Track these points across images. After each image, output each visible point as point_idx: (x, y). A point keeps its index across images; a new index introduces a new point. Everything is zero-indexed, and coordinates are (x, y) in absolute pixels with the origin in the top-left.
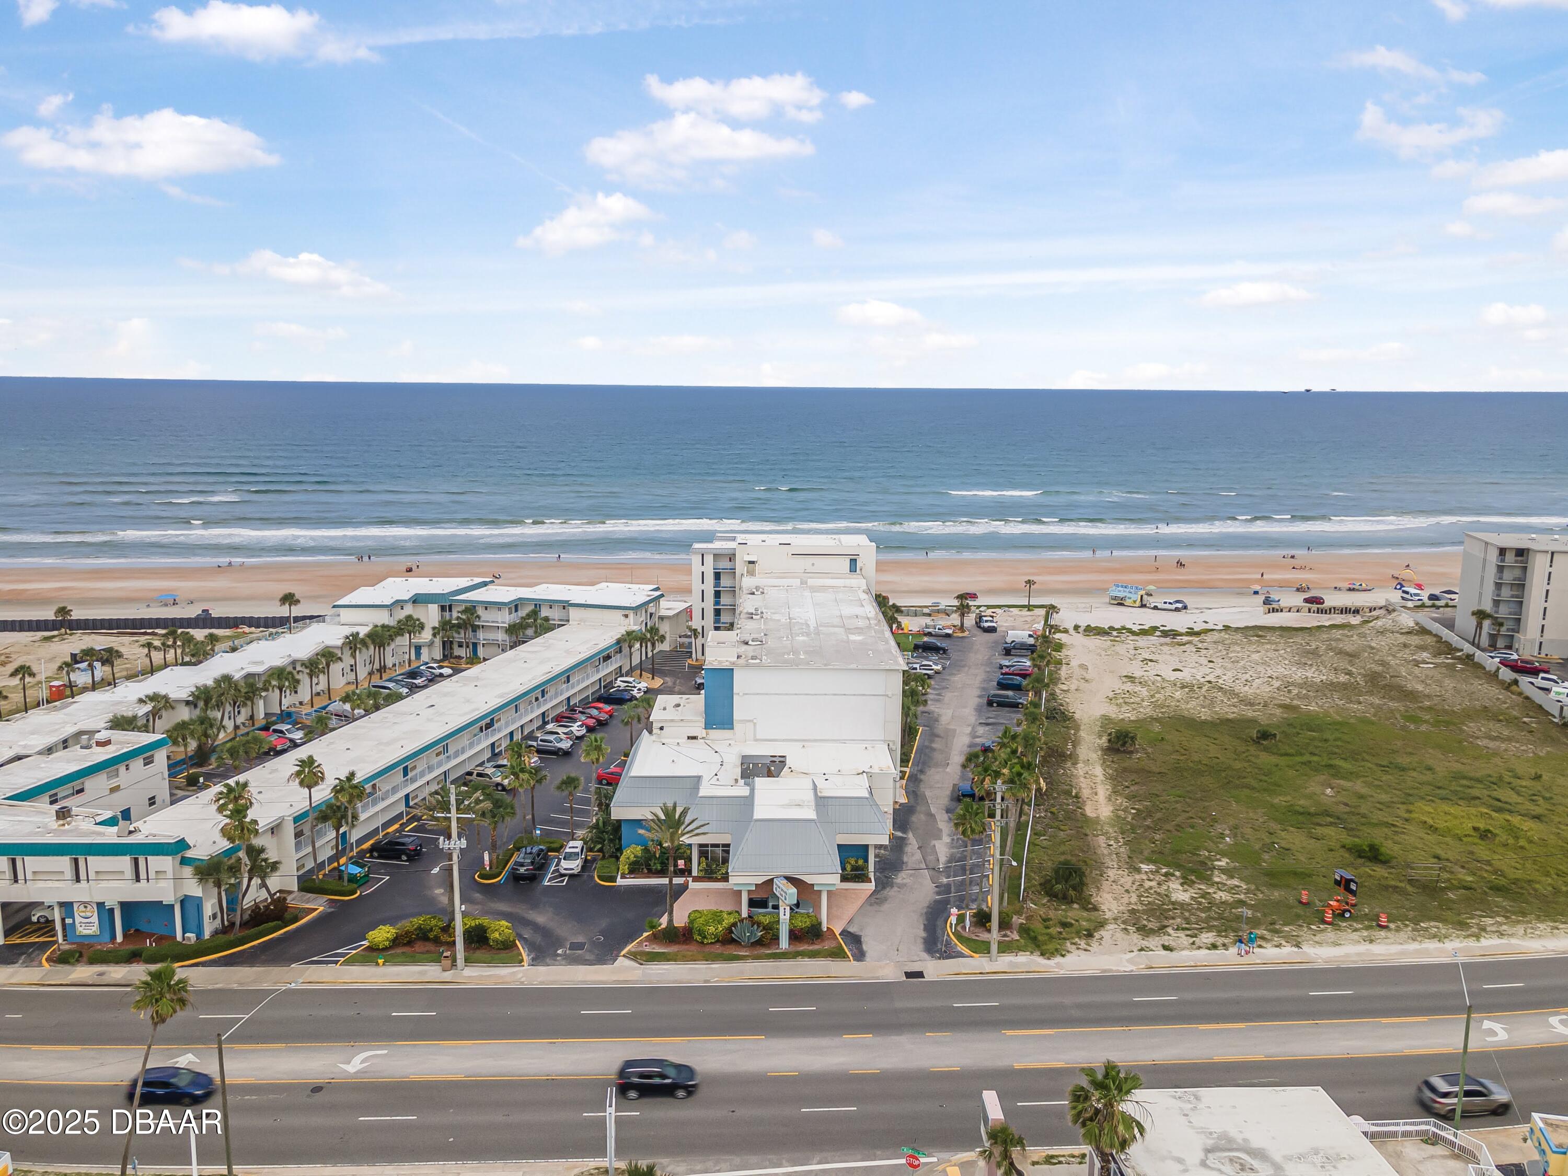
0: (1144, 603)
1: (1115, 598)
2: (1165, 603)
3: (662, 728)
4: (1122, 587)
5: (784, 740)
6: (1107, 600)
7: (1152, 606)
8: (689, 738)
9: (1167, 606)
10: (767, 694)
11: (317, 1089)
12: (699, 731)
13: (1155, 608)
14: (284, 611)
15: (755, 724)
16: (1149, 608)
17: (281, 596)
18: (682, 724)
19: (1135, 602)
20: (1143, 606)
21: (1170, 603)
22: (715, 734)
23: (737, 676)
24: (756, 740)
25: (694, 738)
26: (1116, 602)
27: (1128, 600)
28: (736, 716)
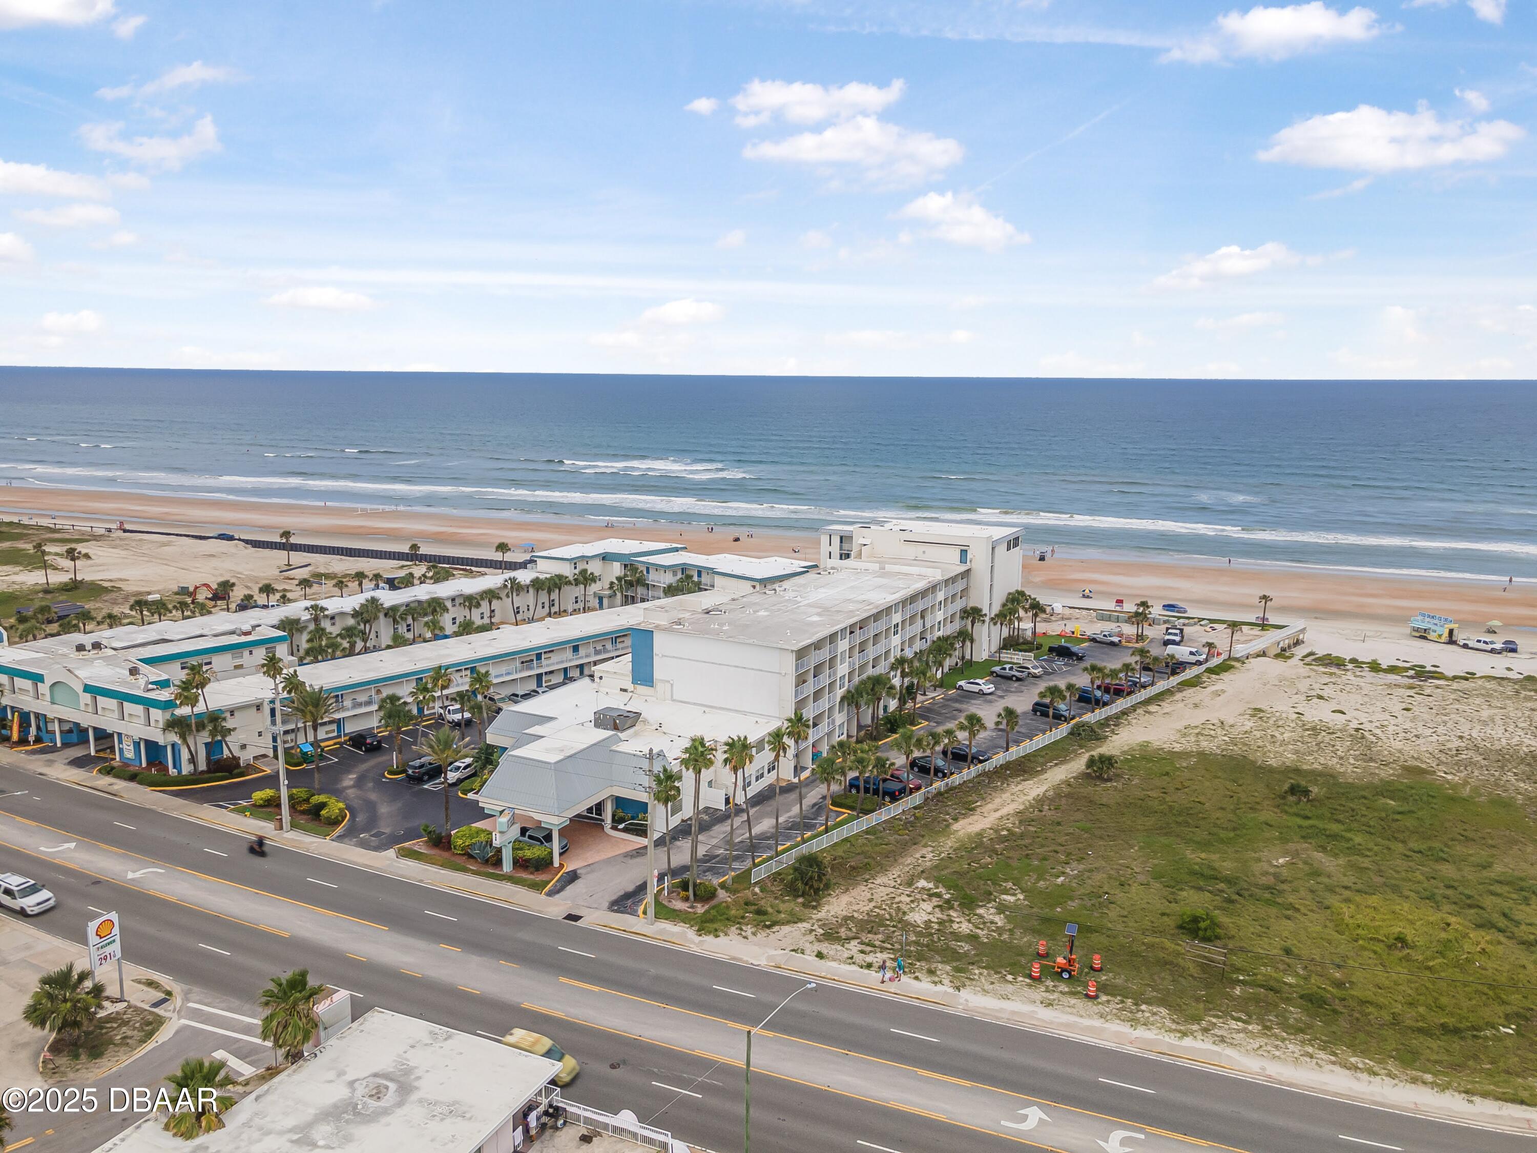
0: (1454, 639)
1: (1417, 630)
2: (1479, 641)
3: (601, 678)
4: (1429, 616)
5: (695, 704)
6: (1408, 631)
7: (1461, 644)
8: (621, 690)
9: (1481, 646)
10: (681, 658)
11: (97, 882)
12: (630, 687)
13: (1465, 646)
14: (498, 556)
15: (672, 685)
16: (1459, 645)
17: (496, 545)
18: (615, 676)
19: (1440, 636)
20: (1451, 641)
21: (1485, 642)
22: (641, 689)
23: (659, 640)
24: (674, 700)
25: (625, 690)
26: (1417, 634)
27: (1432, 633)
28: (656, 675)
